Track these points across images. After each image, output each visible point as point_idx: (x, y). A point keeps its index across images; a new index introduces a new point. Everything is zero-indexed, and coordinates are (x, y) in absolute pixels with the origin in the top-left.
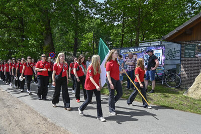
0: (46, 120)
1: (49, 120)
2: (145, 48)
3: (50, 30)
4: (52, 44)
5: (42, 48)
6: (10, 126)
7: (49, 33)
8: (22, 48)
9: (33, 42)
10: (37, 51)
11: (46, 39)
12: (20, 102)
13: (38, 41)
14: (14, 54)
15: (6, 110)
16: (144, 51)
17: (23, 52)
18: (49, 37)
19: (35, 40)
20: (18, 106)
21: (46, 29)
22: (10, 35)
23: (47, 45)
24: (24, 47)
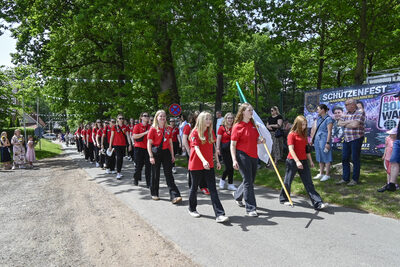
0: (170, 246)
1: (176, 247)
2: (384, 87)
3: (171, 61)
4: (175, 88)
5: (156, 97)
6: (102, 255)
7: (169, 68)
8: (122, 99)
9: (140, 86)
10: (148, 103)
11: (163, 78)
12: (119, 205)
13: (148, 85)
14: (107, 111)
15: (95, 218)
16: (381, 94)
17: (122, 107)
18: (169, 75)
19: (143, 83)
20: (117, 212)
21: (164, 59)
22: (100, 76)
23: (165, 90)
24: (123, 95)
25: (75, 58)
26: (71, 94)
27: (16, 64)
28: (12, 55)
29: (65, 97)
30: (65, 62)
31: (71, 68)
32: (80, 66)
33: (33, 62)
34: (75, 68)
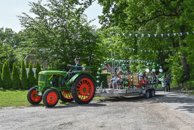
25: (144, 15)
26: (138, 44)
27: (102, 24)
28: (99, 17)
29: (136, 48)
30: (137, 19)
31: (140, 23)
32: (147, 21)
33: (113, 21)
34: (144, 22)
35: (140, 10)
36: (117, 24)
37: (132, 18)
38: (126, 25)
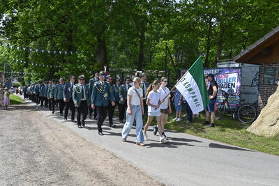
0: (84, 140)
2: (218, 70)
5: (94, 65)
8: (69, 65)
9: (82, 56)
10: (88, 69)
11: (98, 53)
13: (89, 56)
14: (58, 72)
16: (217, 74)
18: (102, 51)
19: (85, 54)
24: (71, 62)
25: (36, 31)
26: (30, 57)
29: (27, 60)
30: (28, 34)
31: (32, 38)
34: (36, 38)
35: (31, 26)
36: (7, 36)
37: (22, 33)
38: (17, 38)
